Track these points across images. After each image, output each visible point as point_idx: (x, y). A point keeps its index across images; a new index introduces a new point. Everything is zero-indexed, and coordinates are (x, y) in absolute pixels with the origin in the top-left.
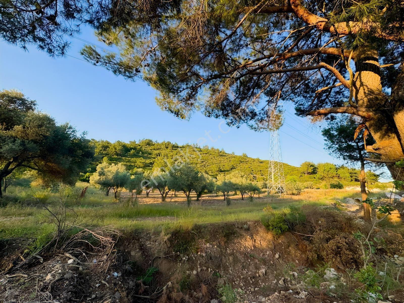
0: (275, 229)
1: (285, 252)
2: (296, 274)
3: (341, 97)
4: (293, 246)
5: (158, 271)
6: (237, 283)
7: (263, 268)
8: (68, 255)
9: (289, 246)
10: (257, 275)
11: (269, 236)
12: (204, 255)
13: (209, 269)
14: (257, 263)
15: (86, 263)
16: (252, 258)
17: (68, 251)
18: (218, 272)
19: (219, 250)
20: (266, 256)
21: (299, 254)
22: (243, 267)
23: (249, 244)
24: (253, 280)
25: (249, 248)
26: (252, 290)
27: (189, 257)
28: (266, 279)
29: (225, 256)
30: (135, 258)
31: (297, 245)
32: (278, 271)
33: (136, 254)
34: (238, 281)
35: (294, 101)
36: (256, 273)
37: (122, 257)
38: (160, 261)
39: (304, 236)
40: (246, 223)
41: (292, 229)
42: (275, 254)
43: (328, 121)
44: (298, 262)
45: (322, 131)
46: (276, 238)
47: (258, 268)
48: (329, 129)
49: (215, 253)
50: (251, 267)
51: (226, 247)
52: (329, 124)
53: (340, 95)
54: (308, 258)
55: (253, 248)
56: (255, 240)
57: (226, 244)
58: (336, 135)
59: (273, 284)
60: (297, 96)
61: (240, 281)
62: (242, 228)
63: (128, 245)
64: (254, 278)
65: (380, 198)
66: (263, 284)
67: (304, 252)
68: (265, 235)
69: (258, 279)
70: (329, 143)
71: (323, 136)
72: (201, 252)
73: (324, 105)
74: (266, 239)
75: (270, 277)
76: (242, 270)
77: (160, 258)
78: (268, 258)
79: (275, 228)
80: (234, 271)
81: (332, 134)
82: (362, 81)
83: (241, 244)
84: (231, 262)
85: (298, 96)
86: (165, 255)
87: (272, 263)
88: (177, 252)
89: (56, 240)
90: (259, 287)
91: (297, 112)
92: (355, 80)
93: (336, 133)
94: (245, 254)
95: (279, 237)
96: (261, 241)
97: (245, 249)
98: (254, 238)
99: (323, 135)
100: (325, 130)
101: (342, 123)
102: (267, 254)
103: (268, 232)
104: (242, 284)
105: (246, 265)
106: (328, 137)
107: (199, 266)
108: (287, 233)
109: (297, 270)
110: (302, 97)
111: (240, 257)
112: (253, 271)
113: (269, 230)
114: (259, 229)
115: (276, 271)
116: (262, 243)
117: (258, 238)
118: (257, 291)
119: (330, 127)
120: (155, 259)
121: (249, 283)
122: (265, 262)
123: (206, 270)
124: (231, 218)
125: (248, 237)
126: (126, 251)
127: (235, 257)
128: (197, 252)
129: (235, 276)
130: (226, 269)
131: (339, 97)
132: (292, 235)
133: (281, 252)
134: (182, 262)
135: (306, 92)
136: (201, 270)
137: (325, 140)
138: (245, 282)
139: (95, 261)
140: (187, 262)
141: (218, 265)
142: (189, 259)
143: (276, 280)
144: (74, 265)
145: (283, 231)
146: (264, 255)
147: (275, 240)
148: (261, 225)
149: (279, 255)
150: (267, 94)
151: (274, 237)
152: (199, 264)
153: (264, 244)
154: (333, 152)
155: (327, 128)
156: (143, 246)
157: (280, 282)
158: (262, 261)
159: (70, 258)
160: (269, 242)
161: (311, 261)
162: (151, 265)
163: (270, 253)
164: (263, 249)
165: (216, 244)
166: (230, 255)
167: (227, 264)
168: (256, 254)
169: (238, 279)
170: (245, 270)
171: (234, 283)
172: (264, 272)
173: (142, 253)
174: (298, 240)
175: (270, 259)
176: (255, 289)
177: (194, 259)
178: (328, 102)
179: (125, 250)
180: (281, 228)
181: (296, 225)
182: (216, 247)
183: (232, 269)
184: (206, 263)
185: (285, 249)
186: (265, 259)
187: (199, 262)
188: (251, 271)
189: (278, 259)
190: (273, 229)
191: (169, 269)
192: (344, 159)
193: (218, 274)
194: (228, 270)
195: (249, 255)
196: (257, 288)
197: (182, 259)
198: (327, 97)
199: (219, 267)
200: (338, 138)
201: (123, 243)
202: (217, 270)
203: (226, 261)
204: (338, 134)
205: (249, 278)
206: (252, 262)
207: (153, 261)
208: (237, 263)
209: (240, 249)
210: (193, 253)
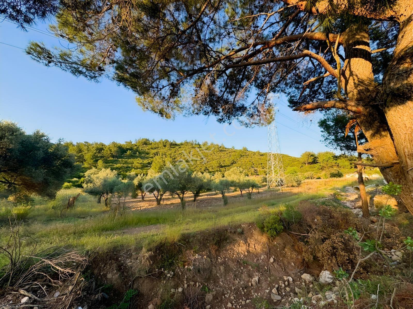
0: (270, 231)
1: (281, 254)
2: (291, 279)
3: (334, 87)
4: (288, 247)
5: (139, 292)
6: (227, 296)
7: (257, 275)
8: (22, 292)
9: (284, 248)
10: (250, 284)
11: (264, 239)
12: (192, 268)
13: (197, 284)
14: (250, 270)
15: (46, 299)
16: (245, 265)
17: (23, 287)
18: (208, 285)
19: (209, 260)
20: (261, 261)
21: (295, 255)
22: (235, 276)
23: (243, 249)
24: (245, 290)
25: (242, 254)
26: (243, 303)
27: (174, 272)
28: (259, 287)
29: (215, 267)
30: (112, 281)
31: (293, 245)
32: (272, 278)
33: (113, 276)
34: (228, 294)
35: (286, 93)
36: (248, 282)
37: (94, 283)
38: (141, 281)
39: (300, 235)
40: (240, 226)
41: (288, 228)
42: (270, 258)
43: (322, 112)
44: (294, 265)
45: (318, 123)
46: (272, 240)
47: (251, 276)
48: (325, 119)
49: (204, 264)
50: (243, 276)
51: (217, 256)
52: (325, 115)
53: (333, 84)
54: (304, 259)
55: (246, 253)
56: (249, 245)
57: (217, 253)
58: (333, 126)
59: (266, 294)
60: (288, 88)
61: (231, 293)
62: (235, 232)
63: (104, 266)
64: (246, 288)
65: (378, 185)
66: (256, 294)
67: (300, 252)
68: (260, 237)
69: (250, 289)
70: (326, 134)
71: (319, 128)
72: (189, 264)
73: (317, 96)
74: (261, 242)
75: (263, 286)
76: (234, 279)
77: (141, 277)
78: (262, 264)
79: (270, 229)
80: (225, 282)
81: (329, 125)
82: (352, 70)
83: (234, 250)
84: (222, 272)
85: (290, 87)
86: (147, 274)
87: (266, 268)
88: (161, 268)
89: (10, 274)
90: (251, 299)
91: (290, 103)
92: (344, 69)
93: (332, 124)
94: (238, 261)
95: (274, 239)
96: (256, 245)
97: (238, 256)
98: (248, 242)
99: (319, 126)
100: (322, 121)
101: (338, 113)
102: (262, 258)
103: (263, 234)
104: (232, 298)
105: (238, 274)
106: (324, 128)
107: (185, 282)
108: (282, 233)
109: (292, 274)
110: (294, 88)
111: (232, 265)
112: (246, 279)
113: (264, 232)
114: (254, 232)
115: (270, 277)
116: (256, 248)
117: (252, 242)
118: (248, 303)
119: (325, 118)
120: (135, 279)
121: (241, 294)
122: (258, 268)
123: (193, 286)
124: (224, 222)
125: (242, 241)
126: (102, 274)
127: (226, 266)
128: (184, 266)
129: (225, 288)
130: (216, 281)
131: (332, 86)
132: (288, 235)
133: (277, 255)
134: (167, 278)
135: (297, 83)
136: (188, 286)
137: (322, 131)
138: (236, 293)
139: (57, 294)
140: (172, 279)
141: (207, 277)
142: (174, 275)
143: (269, 289)
144: (27, 305)
145: (279, 232)
146: (258, 260)
147: (269, 242)
148: (255, 227)
149: (274, 259)
150: (258, 86)
151: (269, 239)
152: (185, 279)
153: (259, 248)
154: (329, 143)
155: (323, 119)
156: (122, 265)
157: (273, 291)
158: (256, 267)
159: (25, 296)
160: (264, 245)
161: (307, 263)
162: (130, 286)
163: (265, 257)
164: (257, 254)
165: (206, 253)
166: (221, 264)
167: (218, 275)
168: (249, 259)
169: (229, 291)
170: (237, 280)
171: (223, 297)
172: (257, 281)
173: (120, 275)
174: (294, 240)
175: (264, 264)
176: (246, 301)
177: (180, 274)
178: (322, 92)
179: (100, 273)
180: (276, 229)
181: (292, 224)
182: (205, 257)
183: (223, 280)
184: (194, 277)
185: (280, 251)
186: (259, 265)
187: (186, 277)
188: (243, 280)
189: (272, 263)
190: (268, 231)
191: (151, 290)
192: (341, 150)
193: (206, 288)
194: (218, 282)
195: (242, 262)
196: (248, 299)
197: (166, 276)
198: (320, 87)
199: (208, 280)
200: (335, 128)
201: (98, 265)
202: (206, 283)
203: (217, 272)
204: (334, 125)
205: (241, 288)
206: (245, 270)
207: (134, 281)
208: (229, 272)
209: (233, 256)
210: (179, 267)
